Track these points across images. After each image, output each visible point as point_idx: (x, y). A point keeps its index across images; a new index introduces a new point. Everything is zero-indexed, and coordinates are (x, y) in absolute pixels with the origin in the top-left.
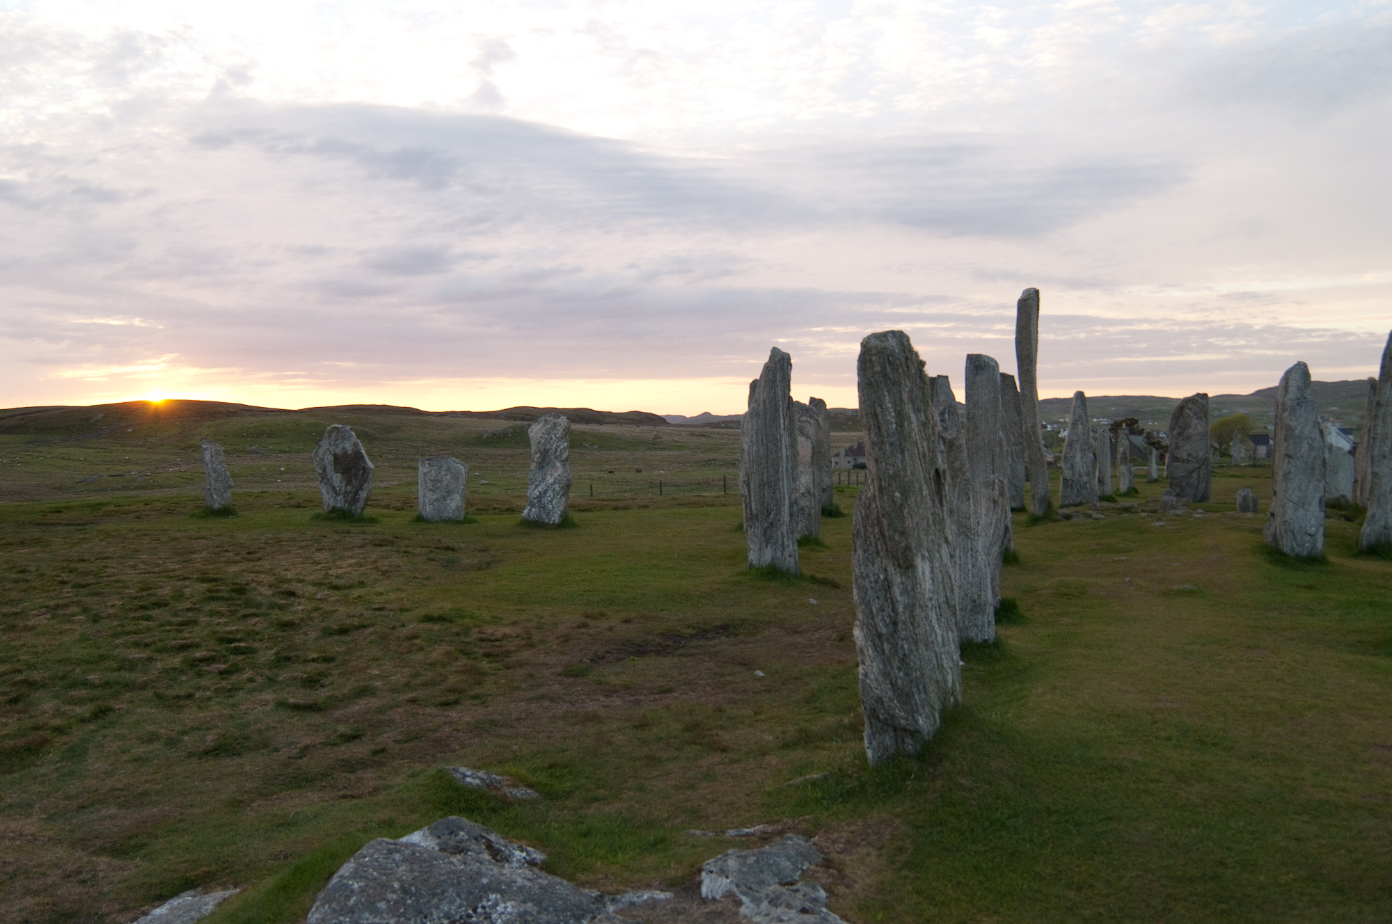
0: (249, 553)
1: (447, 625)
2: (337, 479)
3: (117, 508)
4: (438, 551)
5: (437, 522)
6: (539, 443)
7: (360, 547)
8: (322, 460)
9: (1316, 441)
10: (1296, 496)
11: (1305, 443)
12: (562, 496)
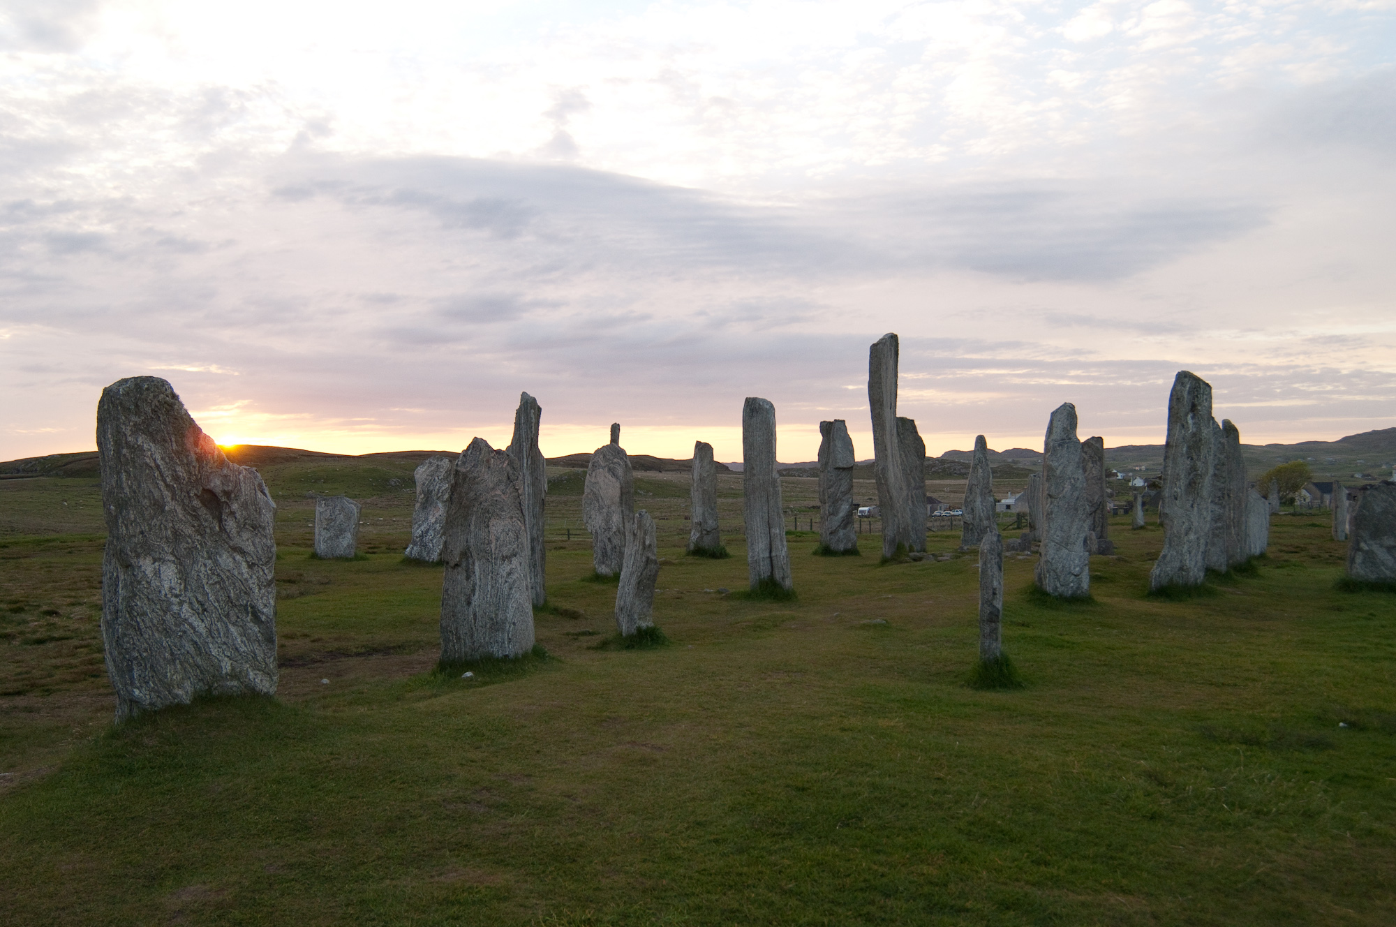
5: (328, 559)
6: (424, 484)
9: (1079, 481)
10: (1058, 536)
11: (1067, 483)
12: (442, 535)
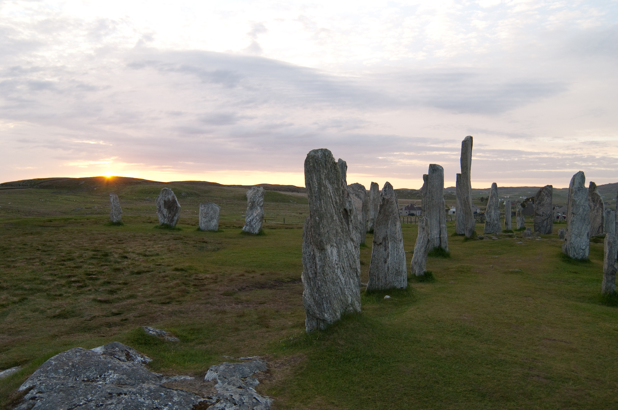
0: (119, 241)
1: (184, 272)
2: (165, 211)
3: (75, 221)
4: (200, 243)
5: (206, 231)
6: (251, 198)
7: (167, 240)
8: (159, 203)
9: (587, 207)
10: (576, 232)
11: (581, 208)
12: (259, 222)
